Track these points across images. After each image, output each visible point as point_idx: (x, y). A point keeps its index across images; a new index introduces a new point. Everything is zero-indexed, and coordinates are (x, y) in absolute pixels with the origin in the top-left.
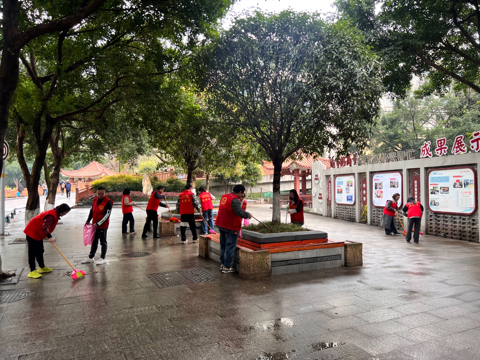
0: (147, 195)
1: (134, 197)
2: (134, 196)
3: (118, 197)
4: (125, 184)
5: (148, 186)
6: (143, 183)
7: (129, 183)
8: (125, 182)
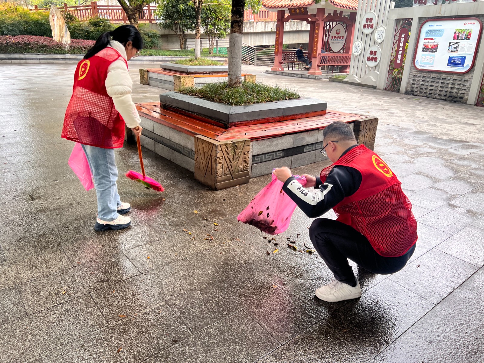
0: (62, 44)
1: (40, 47)
2: (40, 43)
3: (11, 46)
4: (20, 23)
5: (61, 27)
6: (51, 23)
7: (26, 22)
8: (19, 19)
